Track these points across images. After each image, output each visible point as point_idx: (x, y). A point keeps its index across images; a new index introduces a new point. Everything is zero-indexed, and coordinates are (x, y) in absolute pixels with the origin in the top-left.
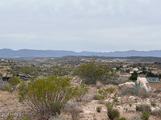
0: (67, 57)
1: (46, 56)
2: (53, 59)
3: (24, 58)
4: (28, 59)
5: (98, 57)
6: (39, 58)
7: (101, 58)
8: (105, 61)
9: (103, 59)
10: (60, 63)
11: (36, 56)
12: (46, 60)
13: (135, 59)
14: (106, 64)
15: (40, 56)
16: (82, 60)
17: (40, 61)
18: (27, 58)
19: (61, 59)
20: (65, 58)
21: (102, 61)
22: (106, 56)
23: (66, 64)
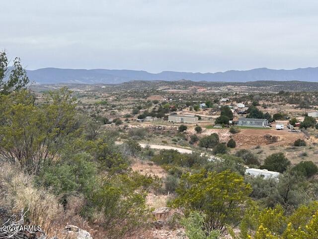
0: (131, 83)
1: (92, 82)
2: (104, 87)
3: (48, 85)
4: (56, 87)
5: (191, 83)
6: (77, 85)
7: (197, 84)
8: (204, 89)
9: (201, 86)
10: (114, 95)
11: (72, 82)
12: (90, 90)
13: (264, 86)
14: (199, 97)
15: (81, 82)
16: (159, 89)
17: (79, 90)
18: (53, 85)
19: (119, 87)
20: (128, 85)
21: (199, 90)
22: (209, 80)
23: (125, 96)
